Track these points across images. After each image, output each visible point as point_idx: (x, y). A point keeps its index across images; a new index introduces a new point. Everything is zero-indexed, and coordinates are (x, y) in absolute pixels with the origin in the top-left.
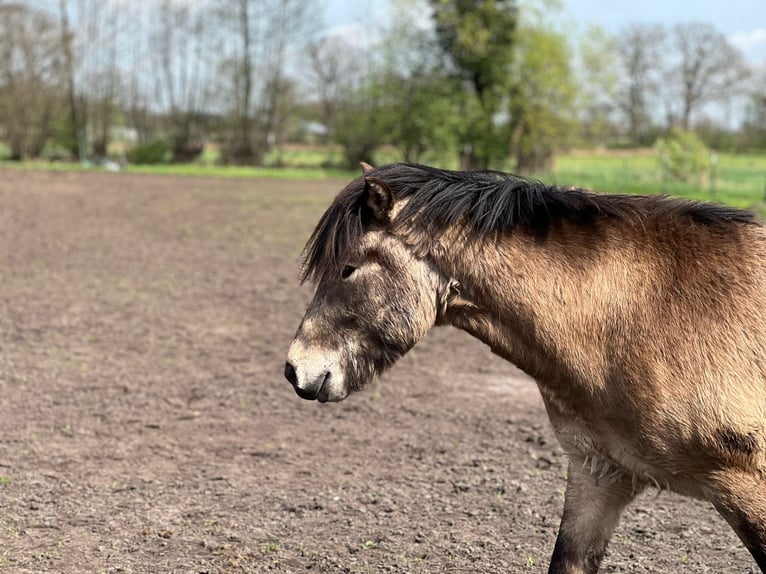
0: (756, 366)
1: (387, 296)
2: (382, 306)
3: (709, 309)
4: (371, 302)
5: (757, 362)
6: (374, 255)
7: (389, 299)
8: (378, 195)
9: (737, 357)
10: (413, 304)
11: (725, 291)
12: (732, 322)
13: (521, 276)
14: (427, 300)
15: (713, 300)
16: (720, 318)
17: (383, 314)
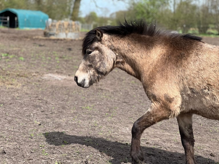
0: (182, 80)
1: (100, 59)
2: (99, 62)
3: (175, 63)
4: (96, 61)
5: (182, 79)
6: (97, 48)
7: (100, 60)
8: (99, 34)
9: (177, 77)
10: (106, 61)
11: (181, 59)
12: (180, 68)
13: (133, 52)
14: (110, 61)
15: (177, 61)
16: (177, 66)
17: (99, 64)
